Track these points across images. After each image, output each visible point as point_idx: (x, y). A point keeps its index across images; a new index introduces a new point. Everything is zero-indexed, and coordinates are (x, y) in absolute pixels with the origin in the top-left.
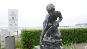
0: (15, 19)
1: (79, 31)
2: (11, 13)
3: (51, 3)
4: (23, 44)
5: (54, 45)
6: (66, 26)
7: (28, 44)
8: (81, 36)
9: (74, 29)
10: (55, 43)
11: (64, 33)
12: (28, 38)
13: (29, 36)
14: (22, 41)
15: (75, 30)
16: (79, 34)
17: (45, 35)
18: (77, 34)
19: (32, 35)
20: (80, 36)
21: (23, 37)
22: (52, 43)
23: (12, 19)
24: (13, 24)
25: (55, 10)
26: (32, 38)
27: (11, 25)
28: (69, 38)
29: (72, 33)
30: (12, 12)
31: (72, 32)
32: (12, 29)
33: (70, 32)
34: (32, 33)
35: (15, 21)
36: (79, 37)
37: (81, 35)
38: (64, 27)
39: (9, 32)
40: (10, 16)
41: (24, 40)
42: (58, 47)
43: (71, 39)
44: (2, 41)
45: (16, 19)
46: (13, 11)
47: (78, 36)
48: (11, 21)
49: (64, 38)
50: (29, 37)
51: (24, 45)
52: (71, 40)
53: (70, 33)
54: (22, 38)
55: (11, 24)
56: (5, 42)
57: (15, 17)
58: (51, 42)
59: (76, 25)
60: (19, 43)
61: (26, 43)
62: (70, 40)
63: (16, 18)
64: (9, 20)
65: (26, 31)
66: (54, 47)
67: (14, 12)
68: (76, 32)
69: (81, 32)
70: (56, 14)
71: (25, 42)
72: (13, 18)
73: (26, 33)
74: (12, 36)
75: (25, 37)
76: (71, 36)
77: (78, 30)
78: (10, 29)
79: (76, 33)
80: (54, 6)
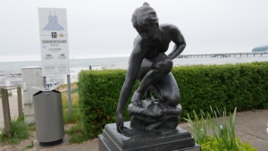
0: (58, 38)
1: (258, 72)
2: (47, 22)
3: (146, 4)
4: (83, 113)
5: (159, 123)
6: (224, 55)
7: (100, 113)
8: (262, 86)
9: (242, 67)
10: (161, 116)
11: (208, 79)
12: (99, 97)
13: (102, 89)
14: (82, 105)
15: (243, 70)
16: (257, 83)
17: (136, 94)
18: (251, 83)
19: (110, 86)
20: (260, 88)
21: (85, 92)
22: (152, 117)
23: (50, 38)
24: (56, 55)
25: (157, 24)
26: (109, 96)
27: (49, 55)
28: (224, 95)
29: (235, 78)
30: (50, 17)
31: (233, 75)
32: (53, 67)
33: (226, 74)
34: (109, 80)
35: (61, 45)
36: (257, 91)
37: (262, 83)
38: (215, 56)
39: (45, 77)
40: (45, 28)
41: (87, 103)
42: (168, 128)
43: (230, 97)
44: (25, 105)
45: (62, 39)
46: (53, 15)
47: (253, 87)
48: (48, 45)
49: (209, 94)
50: (102, 93)
51: (87, 115)
52: (229, 101)
53: (229, 78)
54: (81, 96)
55: (50, 53)
56: (33, 106)
57: (58, 33)
58: (151, 114)
59: (254, 50)
60: (73, 109)
61: (93, 109)
62: (226, 101)
63: (61, 35)
64: (43, 42)
65: (91, 76)
66: (157, 128)
67: (56, 17)
68: (248, 75)
69: (263, 75)
70: (162, 33)
71: (89, 107)
72: (54, 35)
73: (92, 82)
74: (54, 91)
75: (91, 92)
76: (229, 90)
77: (253, 69)
78: (47, 68)
79: (245, 80)
80: (154, 13)
